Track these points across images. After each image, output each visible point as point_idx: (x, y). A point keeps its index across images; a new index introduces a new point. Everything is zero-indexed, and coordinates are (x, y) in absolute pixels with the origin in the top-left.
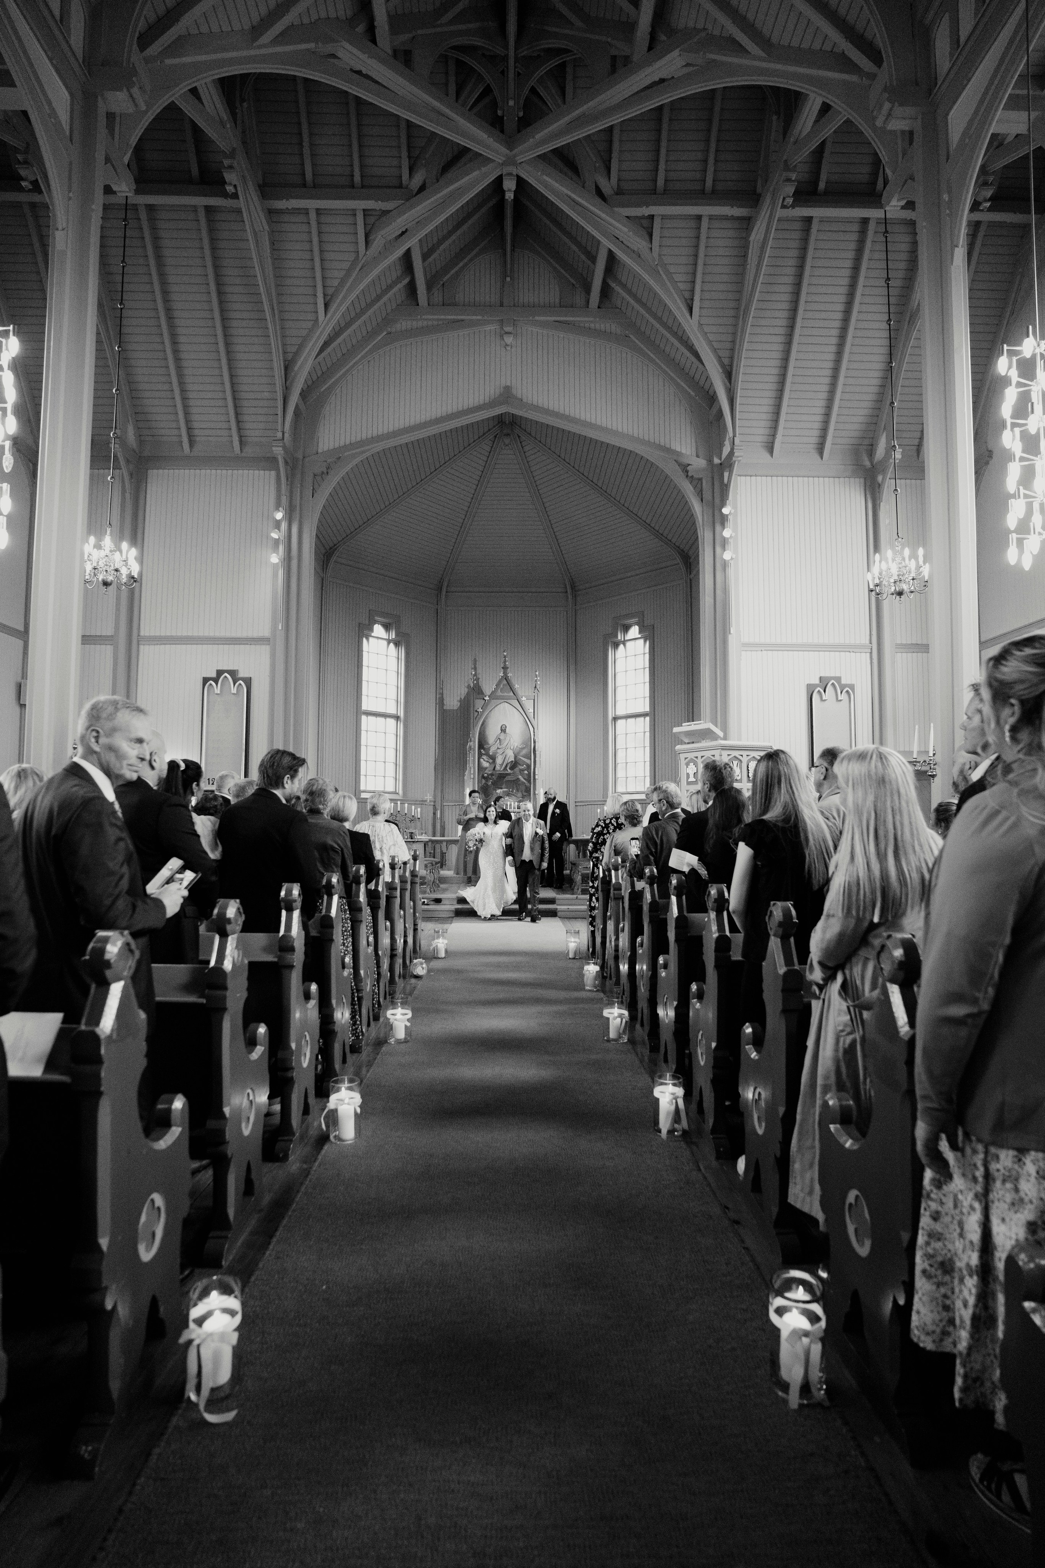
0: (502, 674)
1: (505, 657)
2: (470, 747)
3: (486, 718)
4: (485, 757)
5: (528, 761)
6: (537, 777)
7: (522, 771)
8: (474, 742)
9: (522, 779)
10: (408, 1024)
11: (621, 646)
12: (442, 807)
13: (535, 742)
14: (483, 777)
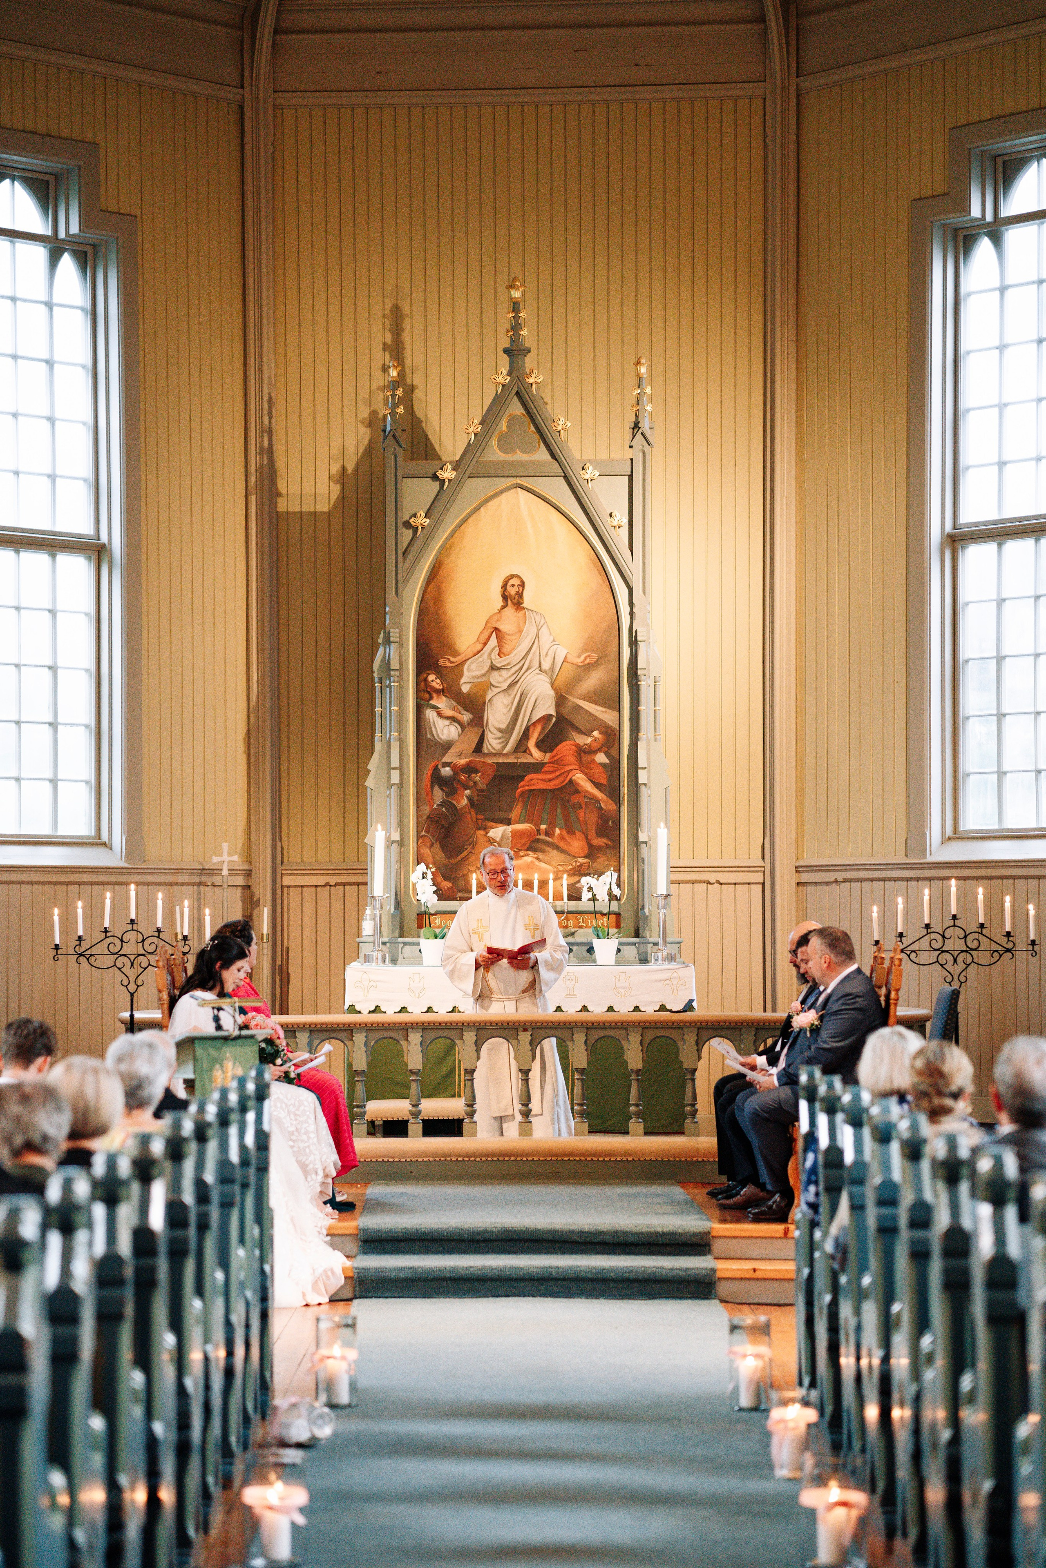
0: (503, 378)
1: (516, 307)
2: (386, 664)
3: (446, 549)
4: (441, 703)
5: (607, 716)
6: (642, 777)
7: (583, 752)
8: (401, 644)
9: (587, 785)
10: (301, 1520)
11: (985, 245)
12: (278, 892)
13: (634, 642)
14: (437, 779)
